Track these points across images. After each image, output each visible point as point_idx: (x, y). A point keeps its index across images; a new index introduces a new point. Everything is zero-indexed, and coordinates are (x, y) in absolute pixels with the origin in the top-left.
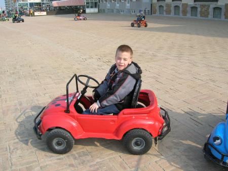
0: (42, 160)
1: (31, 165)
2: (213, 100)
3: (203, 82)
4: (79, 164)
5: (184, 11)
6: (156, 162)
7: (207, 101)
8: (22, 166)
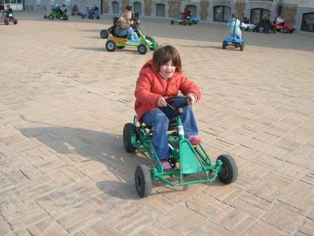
0: (54, 212)
1: (41, 220)
2: (231, 116)
3: (211, 98)
4: (110, 209)
5: (147, 9)
6: (203, 192)
7: (226, 118)
8: (28, 224)
